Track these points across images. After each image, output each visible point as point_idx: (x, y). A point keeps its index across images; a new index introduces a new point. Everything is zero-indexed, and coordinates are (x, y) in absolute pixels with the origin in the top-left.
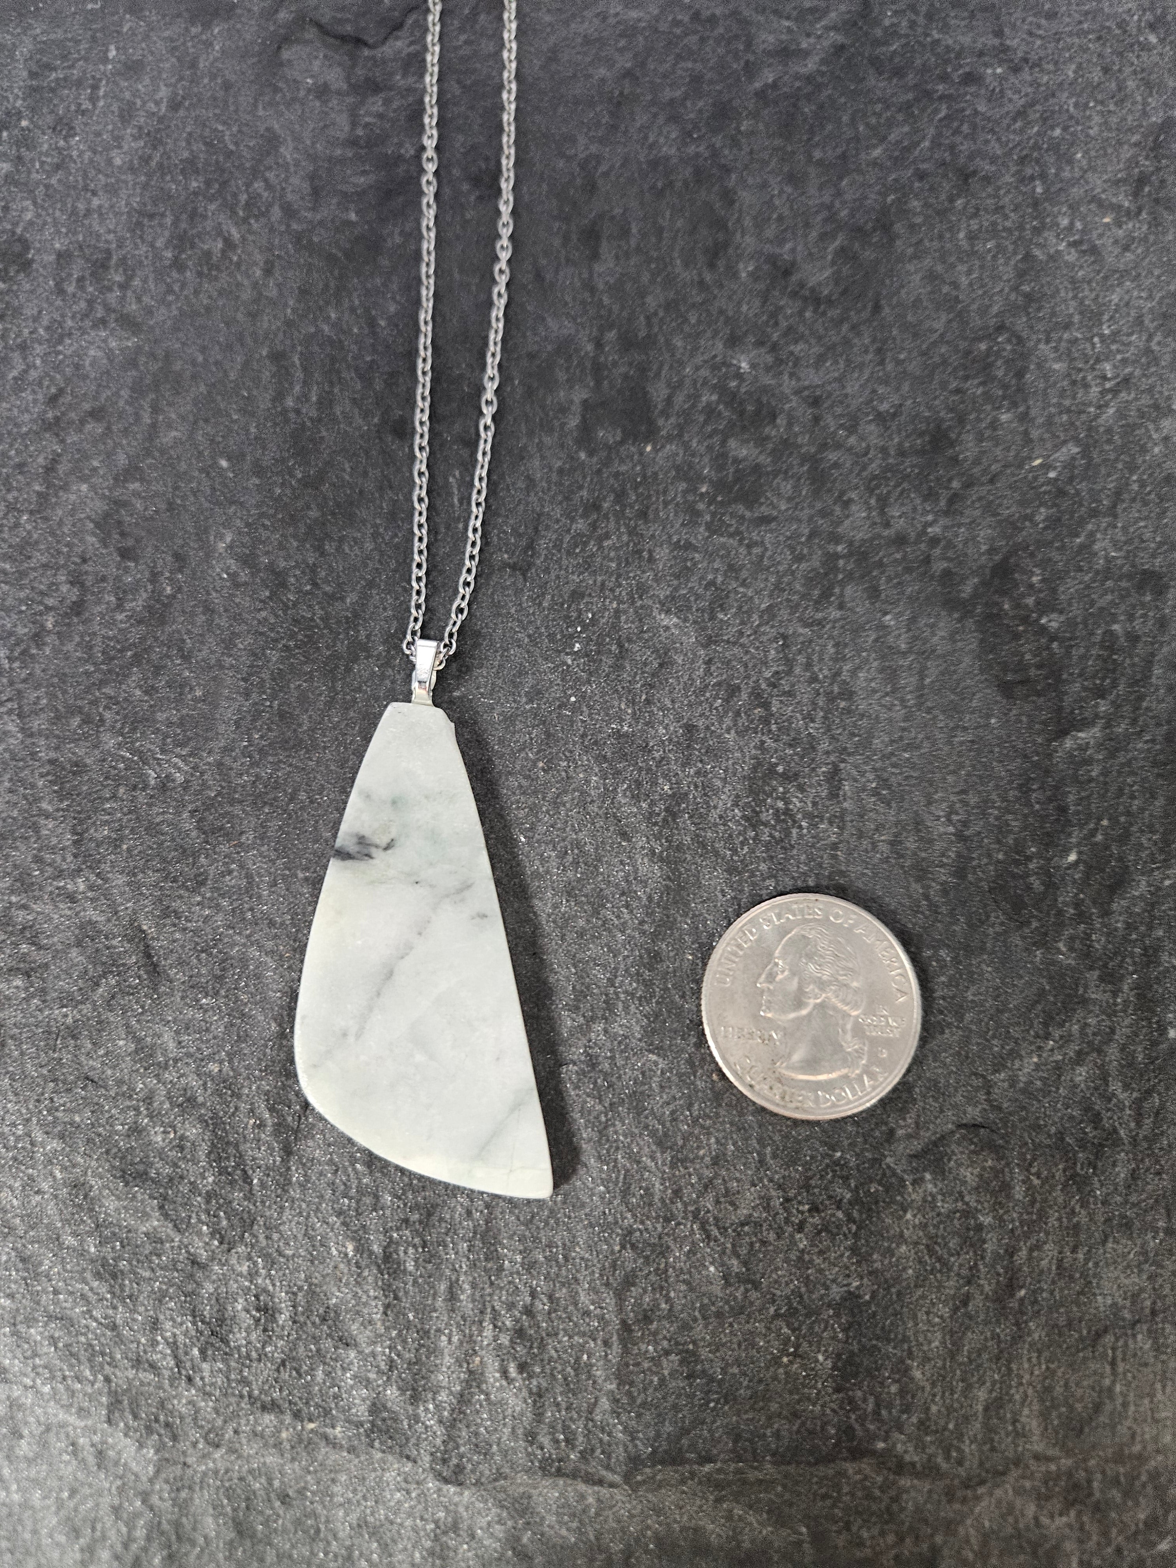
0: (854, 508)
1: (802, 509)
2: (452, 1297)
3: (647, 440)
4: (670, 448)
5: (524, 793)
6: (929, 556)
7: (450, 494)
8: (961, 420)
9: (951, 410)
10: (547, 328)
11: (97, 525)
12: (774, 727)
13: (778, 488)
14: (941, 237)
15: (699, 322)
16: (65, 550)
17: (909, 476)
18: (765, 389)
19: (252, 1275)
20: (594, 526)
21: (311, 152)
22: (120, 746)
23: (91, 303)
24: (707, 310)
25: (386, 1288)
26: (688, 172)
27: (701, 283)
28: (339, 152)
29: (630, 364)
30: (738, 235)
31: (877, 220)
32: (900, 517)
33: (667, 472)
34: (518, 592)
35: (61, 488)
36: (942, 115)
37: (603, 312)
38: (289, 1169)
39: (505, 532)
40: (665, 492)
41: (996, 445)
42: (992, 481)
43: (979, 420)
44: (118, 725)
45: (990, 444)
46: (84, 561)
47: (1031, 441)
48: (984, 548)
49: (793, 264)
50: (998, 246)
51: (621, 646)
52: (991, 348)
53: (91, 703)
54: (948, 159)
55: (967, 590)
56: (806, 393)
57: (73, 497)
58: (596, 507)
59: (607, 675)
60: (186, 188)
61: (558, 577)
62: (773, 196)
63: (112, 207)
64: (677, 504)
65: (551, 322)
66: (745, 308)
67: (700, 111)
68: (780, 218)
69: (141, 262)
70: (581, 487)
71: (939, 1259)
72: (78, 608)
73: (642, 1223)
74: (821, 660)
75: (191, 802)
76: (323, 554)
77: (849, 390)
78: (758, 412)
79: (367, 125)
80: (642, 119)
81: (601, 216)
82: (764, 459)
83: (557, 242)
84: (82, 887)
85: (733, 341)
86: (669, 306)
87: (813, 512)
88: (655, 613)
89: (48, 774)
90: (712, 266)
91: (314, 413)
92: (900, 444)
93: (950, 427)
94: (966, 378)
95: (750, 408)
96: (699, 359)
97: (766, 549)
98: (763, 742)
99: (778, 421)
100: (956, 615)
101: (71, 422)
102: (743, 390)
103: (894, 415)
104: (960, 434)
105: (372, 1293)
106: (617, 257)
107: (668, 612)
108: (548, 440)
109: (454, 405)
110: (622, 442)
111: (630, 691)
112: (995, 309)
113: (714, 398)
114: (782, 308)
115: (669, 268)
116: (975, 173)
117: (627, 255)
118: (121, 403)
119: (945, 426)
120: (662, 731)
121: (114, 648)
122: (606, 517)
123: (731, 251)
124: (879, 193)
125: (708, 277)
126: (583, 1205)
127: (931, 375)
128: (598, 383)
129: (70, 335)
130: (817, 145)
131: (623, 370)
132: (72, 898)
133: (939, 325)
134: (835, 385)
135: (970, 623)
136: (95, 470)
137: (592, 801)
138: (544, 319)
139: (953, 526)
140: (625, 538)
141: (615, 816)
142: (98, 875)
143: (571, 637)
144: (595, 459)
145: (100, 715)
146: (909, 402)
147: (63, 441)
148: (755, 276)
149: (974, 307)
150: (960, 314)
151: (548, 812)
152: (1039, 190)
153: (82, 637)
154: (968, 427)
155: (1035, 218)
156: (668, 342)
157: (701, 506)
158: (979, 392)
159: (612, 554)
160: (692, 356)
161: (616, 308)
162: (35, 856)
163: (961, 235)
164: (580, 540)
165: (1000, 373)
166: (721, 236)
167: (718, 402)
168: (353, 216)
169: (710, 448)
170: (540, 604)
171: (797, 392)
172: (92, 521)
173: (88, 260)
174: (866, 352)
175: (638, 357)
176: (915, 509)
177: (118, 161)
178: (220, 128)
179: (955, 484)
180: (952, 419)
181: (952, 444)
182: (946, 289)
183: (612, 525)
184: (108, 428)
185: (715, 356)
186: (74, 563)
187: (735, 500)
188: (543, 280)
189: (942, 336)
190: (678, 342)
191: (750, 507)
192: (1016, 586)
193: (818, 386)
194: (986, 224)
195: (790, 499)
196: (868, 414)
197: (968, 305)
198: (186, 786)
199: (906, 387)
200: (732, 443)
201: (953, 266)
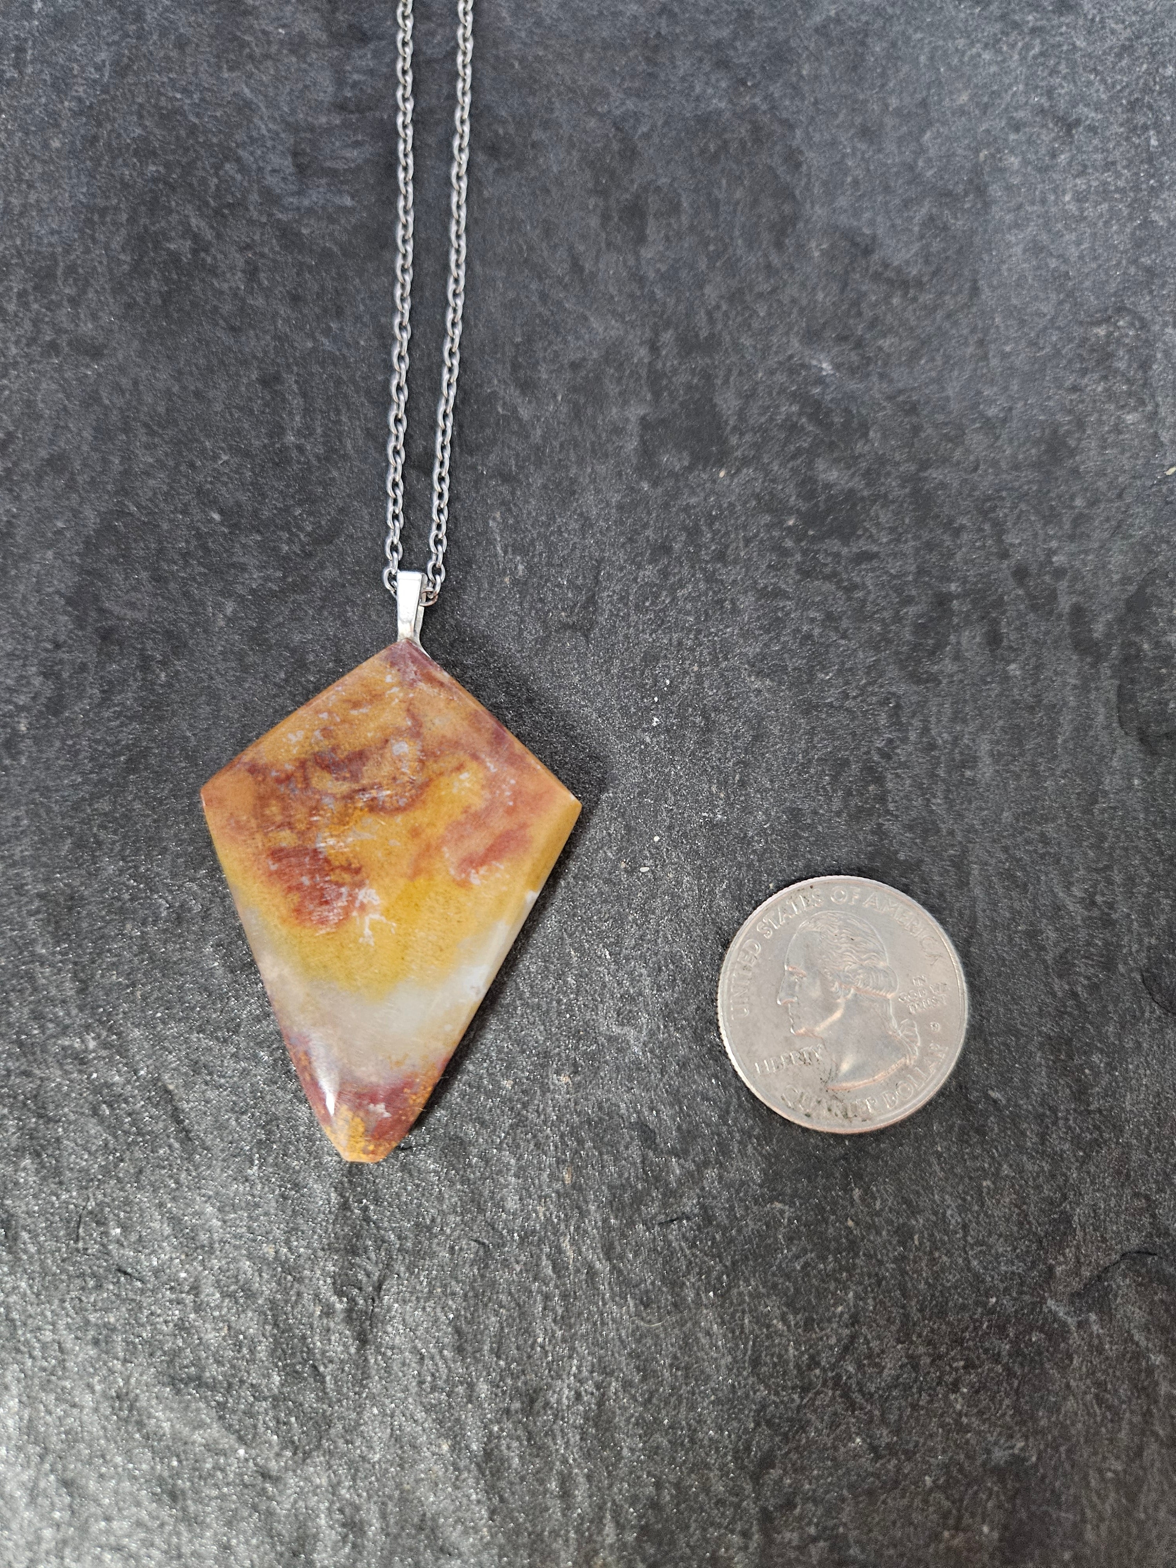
0: (965, 537)
1: (906, 542)
2: (566, 1495)
3: (720, 463)
4: (748, 472)
5: (605, 901)
6: (1055, 589)
7: (491, 542)
8: (1080, 424)
9: (1070, 412)
10: (590, 330)
11: (69, 601)
12: (891, 806)
13: (877, 517)
14: (1043, 201)
15: (770, 314)
16: (33, 634)
17: (1027, 494)
18: (852, 397)
19: (334, 1488)
20: (665, 574)
21: (291, 119)
22: (121, 872)
23: (36, 322)
24: (779, 301)
25: (491, 1489)
26: (743, 131)
27: (769, 266)
28: (323, 120)
29: (693, 372)
30: (808, 206)
31: (971, 181)
32: (1020, 544)
33: (745, 503)
34: (581, 658)
35: (21, 557)
36: (1037, 50)
37: (655, 307)
38: (366, 1360)
39: (560, 586)
40: (745, 527)
41: (1123, 452)
42: (1120, 496)
43: (1100, 422)
44: (117, 847)
45: (1115, 451)
46: (58, 646)
47: (1162, 444)
48: (1116, 577)
49: (874, 238)
50: (1111, 209)
51: (707, 718)
52: (1111, 333)
53: (82, 822)
54: (1047, 105)
55: (1099, 629)
56: (901, 398)
57: (36, 568)
58: (664, 549)
59: (693, 753)
60: (141, 174)
61: (626, 637)
62: (844, 156)
63: (53, 201)
64: (762, 542)
65: (595, 323)
66: (820, 296)
67: (753, 53)
68: (856, 182)
69: (95, 268)
70: (645, 526)
71: (1109, 1408)
72: (56, 706)
73: (777, 1394)
74: (939, 721)
75: (213, 935)
76: (345, 624)
77: (950, 392)
78: (846, 425)
79: (354, 85)
80: (684, 66)
81: (645, 189)
82: (857, 483)
83: (594, 222)
84: (92, 1044)
85: (812, 337)
86: (735, 297)
87: (918, 543)
88: (744, 674)
89: (38, 912)
90: (779, 245)
91: (320, 450)
92: (1014, 456)
93: (1068, 432)
94: (1084, 372)
95: (838, 420)
96: (772, 361)
97: (869, 592)
98: (880, 826)
99: (871, 434)
100: (1089, 660)
101: (25, 476)
102: (828, 398)
103: (1004, 421)
104: (1080, 440)
105: (474, 1497)
106: (667, 238)
107: (760, 674)
108: (602, 469)
109: (488, 431)
110: (690, 469)
111: (721, 773)
112: (1112, 287)
113: (795, 408)
114: (865, 294)
115: (730, 250)
116: (1078, 122)
117: (680, 236)
118: (85, 448)
119: (1062, 431)
120: (761, 816)
121: (103, 752)
122: (679, 561)
123: (800, 225)
124: (968, 147)
125: (775, 260)
126: (708, 1378)
127: (1042, 370)
128: (657, 395)
129: (15, 364)
130: (893, 91)
131: (682, 378)
132: (81, 1060)
133: (1047, 308)
134: (934, 387)
135: (1105, 669)
136: (60, 532)
137: (687, 906)
138: (586, 319)
139: (1080, 552)
140: (702, 586)
141: (714, 922)
142: (110, 1029)
143: (648, 709)
144: (660, 490)
145: (95, 836)
146: (1020, 404)
147: (18, 498)
148: (830, 256)
149: (1087, 284)
150: (1070, 294)
151: (635, 920)
152: (1154, 142)
153: (63, 741)
154: (1089, 432)
155: (1152, 176)
156: (735, 344)
157: (789, 543)
158: (1100, 389)
159: (689, 606)
160: (763, 358)
161: (671, 301)
162: (33, 1011)
163: (1067, 198)
164: (650, 592)
165: (1121, 365)
166: (787, 208)
167: (800, 414)
168: (348, 202)
169: (795, 471)
170: (608, 672)
171: (890, 398)
172: (61, 595)
173: (28, 270)
174: (966, 344)
175: (701, 361)
176: (1035, 535)
177: (56, 144)
178: (179, 96)
179: (1079, 502)
180: (1070, 422)
181: (1072, 453)
182: (1053, 263)
183: (686, 571)
184: (72, 479)
185: (791, 357)
186: (46, 650)
187: (829, 534)
188: (582, 269)
189: (1053, 320)
190: (746, 341)
191: (846, 540)
192: (1155, 622)
193: (913, 389)
194: (1095, 184)
195: (892, 530)
196: (974, 421)
197: (1081, 283)
198: (206, 915)
199: (1015, 386)
200: (820, 464)
201: (1059, 235)
